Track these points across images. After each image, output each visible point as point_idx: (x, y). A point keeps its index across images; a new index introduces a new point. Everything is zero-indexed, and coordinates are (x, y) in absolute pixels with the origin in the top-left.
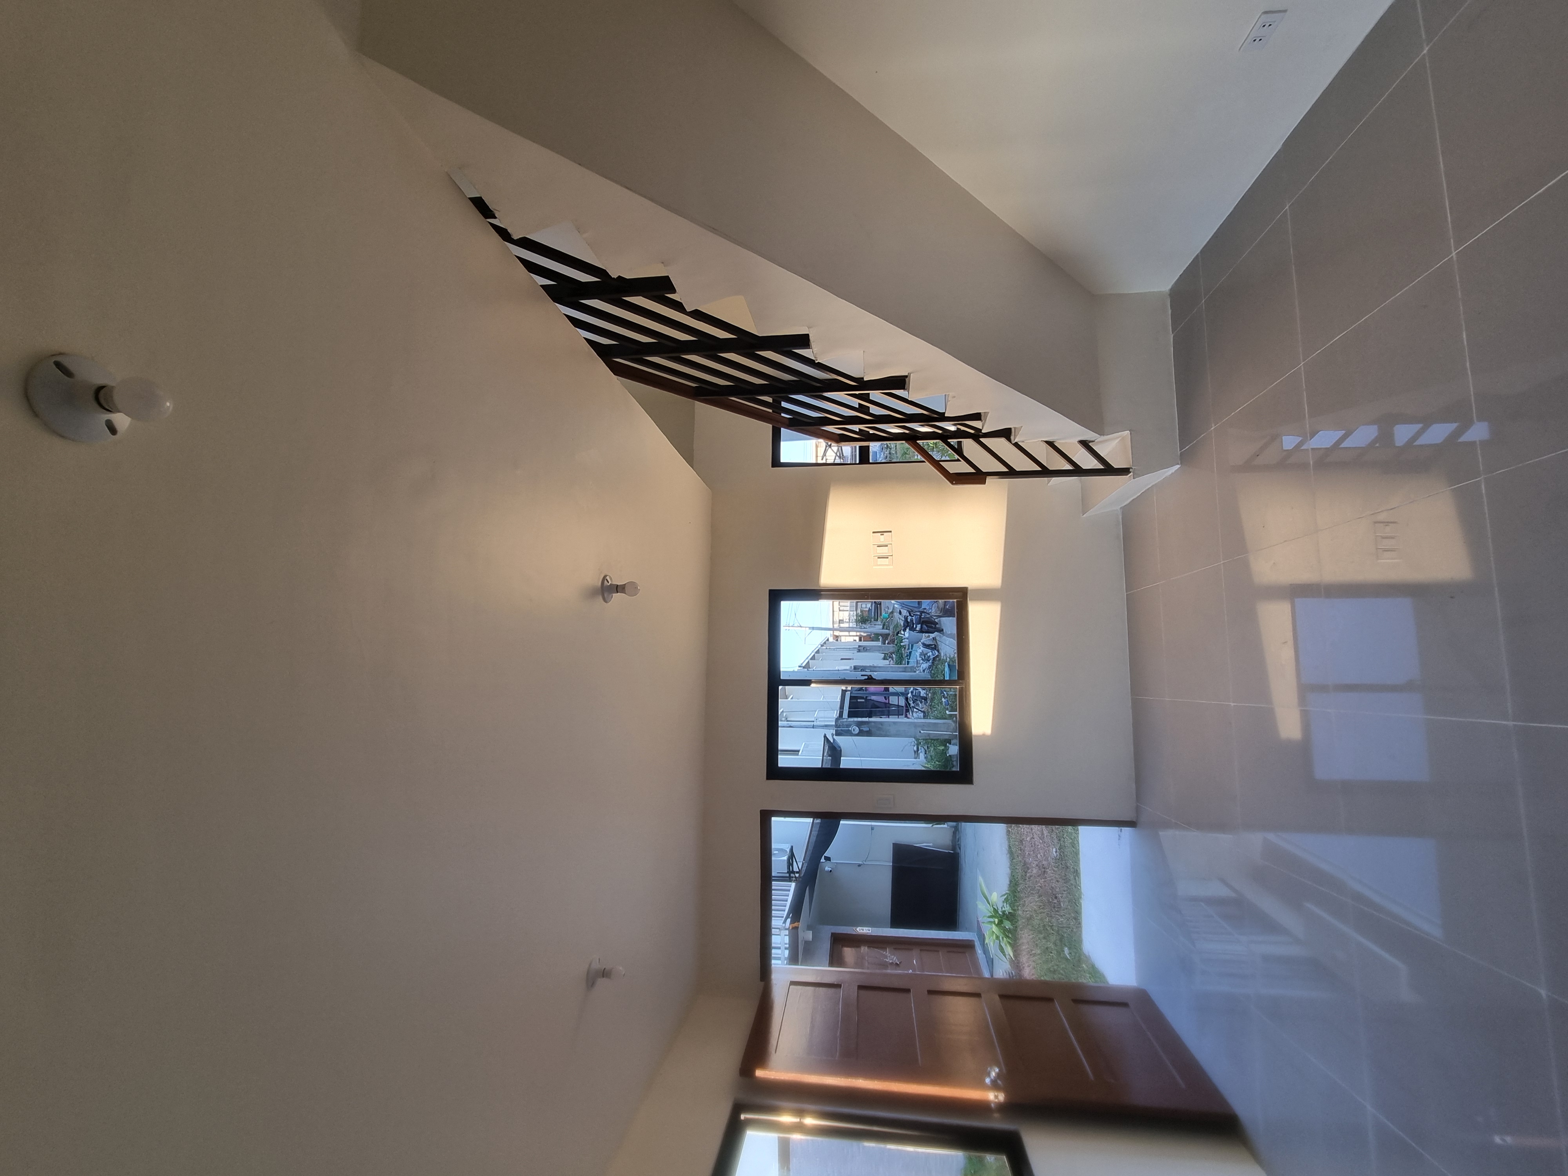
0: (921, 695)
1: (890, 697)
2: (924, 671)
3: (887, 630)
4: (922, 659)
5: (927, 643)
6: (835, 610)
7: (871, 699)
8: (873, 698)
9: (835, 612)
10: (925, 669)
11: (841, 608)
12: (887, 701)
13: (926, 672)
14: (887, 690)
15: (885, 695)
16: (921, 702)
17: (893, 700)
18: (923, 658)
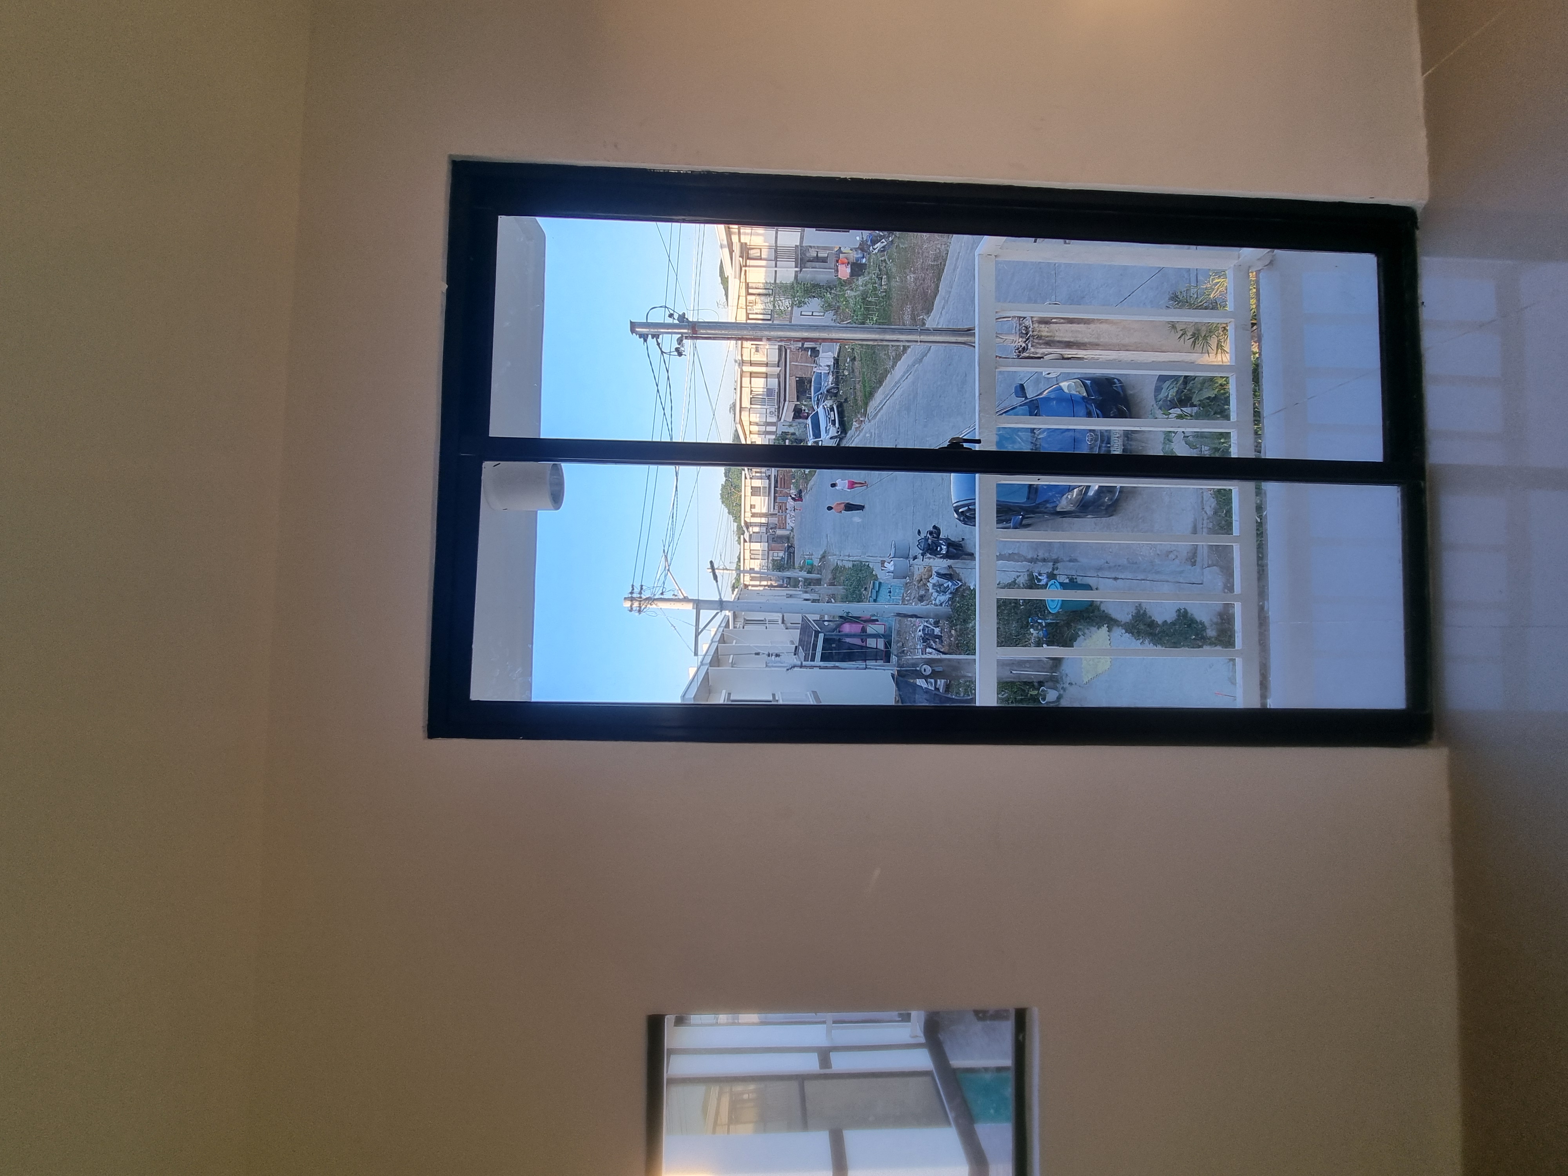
0: (935, 634)
1: (868, 639)
2: (941, 605)
4: (937, 591)
5: (942, 572)
6: (746, 558)
7: (845, 642)
8: (848, 640)
9: (746, 561)
10: (943, 602)
11: (752, 557)
12: (864, 644)
13: (943, 605)
14: (864, 630)
15: (862, 638)
16: (935, 642)
17: (871, 643)
18: (938, 589)
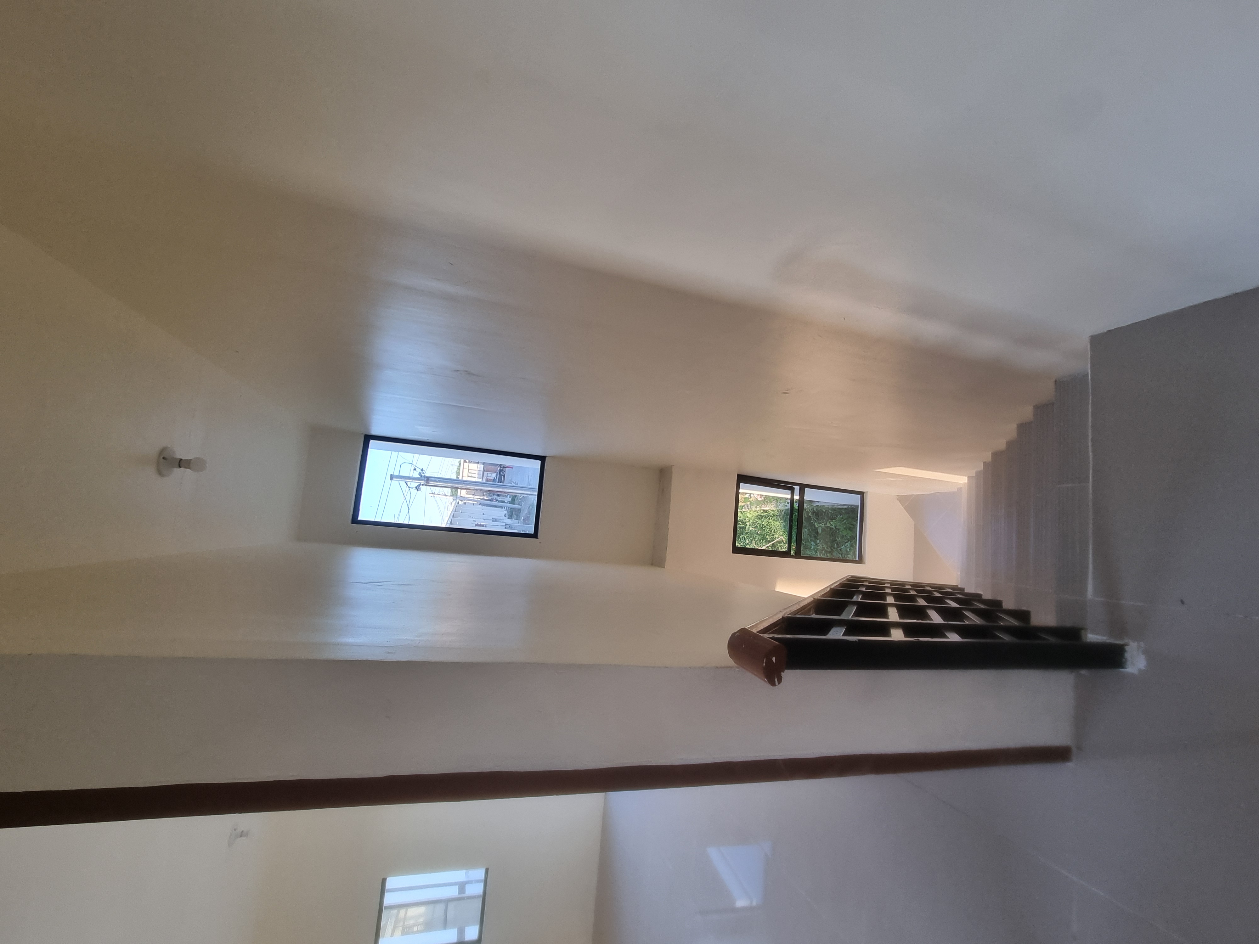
3: (519, 506)
